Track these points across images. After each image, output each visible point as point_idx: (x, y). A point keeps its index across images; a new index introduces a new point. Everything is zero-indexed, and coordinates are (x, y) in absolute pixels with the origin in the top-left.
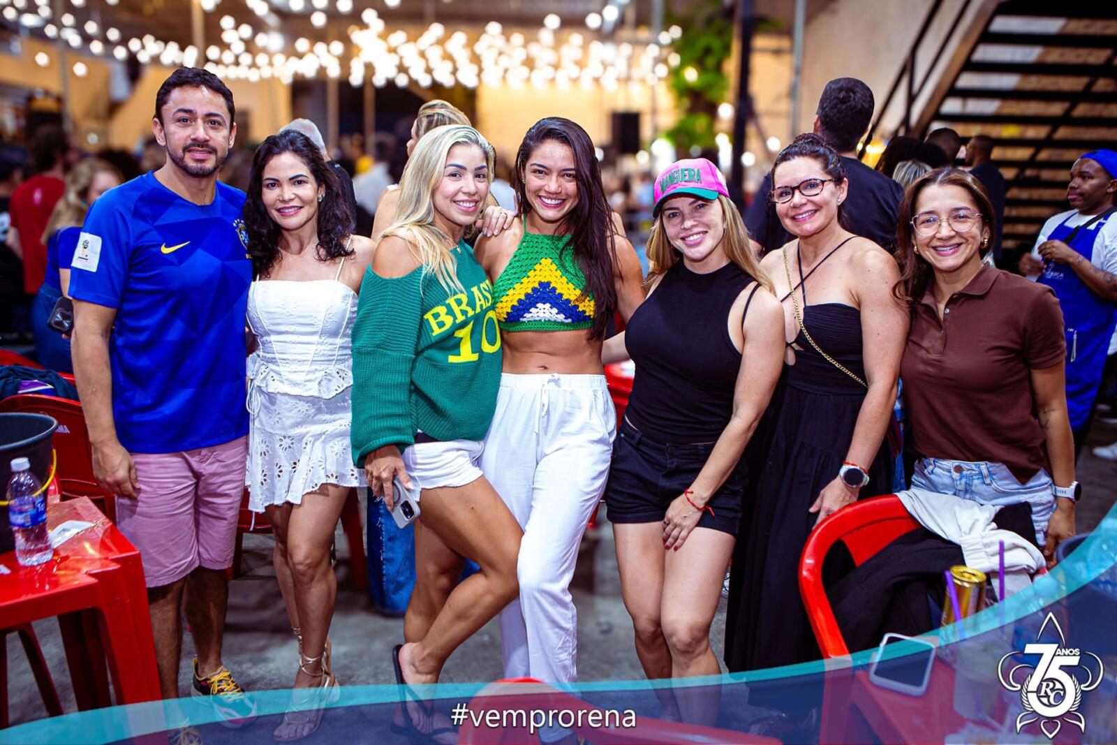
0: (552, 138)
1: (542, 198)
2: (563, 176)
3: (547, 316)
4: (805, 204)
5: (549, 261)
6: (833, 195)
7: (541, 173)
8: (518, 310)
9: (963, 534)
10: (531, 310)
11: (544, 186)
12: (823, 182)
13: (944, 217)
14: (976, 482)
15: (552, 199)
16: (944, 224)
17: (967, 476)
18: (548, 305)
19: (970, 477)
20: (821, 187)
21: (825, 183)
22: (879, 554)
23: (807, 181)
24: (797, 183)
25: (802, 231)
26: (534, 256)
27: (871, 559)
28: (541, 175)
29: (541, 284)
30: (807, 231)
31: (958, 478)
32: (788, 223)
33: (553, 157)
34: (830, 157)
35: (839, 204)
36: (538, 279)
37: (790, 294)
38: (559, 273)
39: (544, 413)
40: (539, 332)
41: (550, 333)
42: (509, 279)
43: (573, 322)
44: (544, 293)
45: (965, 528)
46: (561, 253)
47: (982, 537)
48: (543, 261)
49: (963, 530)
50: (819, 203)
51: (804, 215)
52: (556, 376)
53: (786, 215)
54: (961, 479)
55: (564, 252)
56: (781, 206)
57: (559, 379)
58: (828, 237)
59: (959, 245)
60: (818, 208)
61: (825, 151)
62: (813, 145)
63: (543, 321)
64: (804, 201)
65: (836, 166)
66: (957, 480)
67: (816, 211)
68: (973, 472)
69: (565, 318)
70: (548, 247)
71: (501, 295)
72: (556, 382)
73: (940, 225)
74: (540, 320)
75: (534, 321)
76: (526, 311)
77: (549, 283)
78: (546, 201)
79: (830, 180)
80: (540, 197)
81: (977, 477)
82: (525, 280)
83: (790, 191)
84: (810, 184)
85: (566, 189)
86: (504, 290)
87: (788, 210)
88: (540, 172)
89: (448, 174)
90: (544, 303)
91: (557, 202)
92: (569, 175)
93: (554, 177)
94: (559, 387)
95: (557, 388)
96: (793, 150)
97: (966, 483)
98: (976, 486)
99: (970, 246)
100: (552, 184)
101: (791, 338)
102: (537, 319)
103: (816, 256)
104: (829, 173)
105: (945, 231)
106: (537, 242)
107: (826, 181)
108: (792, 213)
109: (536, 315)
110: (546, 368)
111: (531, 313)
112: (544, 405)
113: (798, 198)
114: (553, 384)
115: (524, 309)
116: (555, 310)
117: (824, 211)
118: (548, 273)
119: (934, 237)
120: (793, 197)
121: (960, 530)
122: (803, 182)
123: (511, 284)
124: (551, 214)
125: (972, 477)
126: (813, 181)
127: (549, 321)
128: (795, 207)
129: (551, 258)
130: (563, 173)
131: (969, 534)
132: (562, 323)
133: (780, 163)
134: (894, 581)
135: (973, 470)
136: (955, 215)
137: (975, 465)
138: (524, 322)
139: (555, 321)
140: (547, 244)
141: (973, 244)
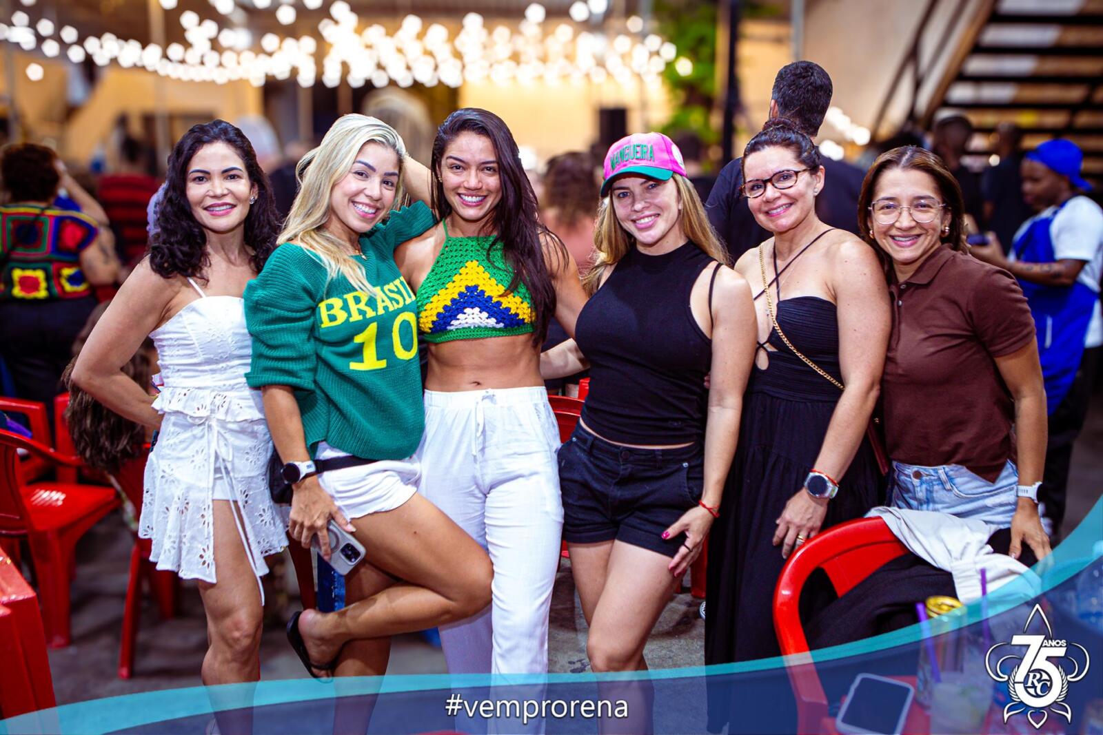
0: (468, 129)
1: (462, 196)
2: (482, 170)
3: (477, 321)
4: (779, 198)
5: (475, 263)
6: (808, 186)
7: (459, 169)
8: (444, 317)
9: (954, 560)
10: (458, 317)
11: (463, 182)
12: (797, 173)
13: (905, 205)
14: (936, 488)
15: (472, 196)
16: (905, 214)
17: (926, 482)
18: (477, 310)
19: (930, 483)
20: (794, 178)
21: (799, 174)
22: (862, 583)
23: (780, 172)
24: (769, 175)
25: (776, 226)
26: (460, 259)
27: (855, 587)
28: (458, 170)
29: (468, 288)
30: (782, 226)
31: (918, 484)
32: (761, 218)
33: (471, 150)
34: (804, 144)
35: (816, 194)
36: (464, 284)
37: (763, 292)
38: (487, 275)
39: (479, 434)
40: (469, 340)
41: (481, 340)
42: (433, 286)
43: (506, 326)
44: (472, 297)
45: (956, 553)
46: (488, 254)
47: (975, 563)
48: (469, 264)
49: (954, 554)
50: (793, 195)
51: (779, 210)
52: (491, 391)
53: (760, 211)
54: (921, 484)
55: (491, 254)
56: (753, 201)
57: (493, 395)
58: (805, 230)
59: (919, 236)
60: (793, 201)
61: (797, 138)
62: (784, 132)
63: (472, 328)
64: (777, 194)
65: (810, 153)
66: (917, 487)
67: (791, 204)
68: (933, 478)
69: (496, 323)
70: (473, 249)
71: (425, 302)
72: (491, 398)
73: (900, 213)
74: (469, 327)
75: (464, 328)
76: (453, 318)
77: (476, 287)
78: (466, 198)
79: (804, 170)
80: (459, 195)
81: (937, 482)
82: (450, 285)
83: (762, 184)
84: (783, 176)
85: (488, 185)
86: (428, 297)
87: (760, 205)
88: (458, 167)
89: (353, 171)
90: (472, 308)
91: (478, 199)
92: (489, 169)
93: (473, 171)
94: (495, 404)
95: (493, 405)
96: (763, 138)
97: (927, 490)
98: (937, 491)
99: (929, 238)
100: (472, 179)
101: (763, 337)
102: (466, 326)
103: (791, 251)
104: (803, 162)
105: (905, 222)
106: (461, 245)
107: (799, 172)
108: (765, 208)
109: (464, 322)
110: (479, 384)
111: (458, 319)
112: (478, 425)
113: (771, 192)
114: (487, 401)
115: (450, 316)
116: (485, 315)
117: (799, 204)
118: (475, 276)
119: (892, 226)
120: (765, 190)
121: (950, 554)
122: (775, 175)
123: (436, 290)
124: (471, 213)
125: (932, 482)
126: (786, 172)
127: (479, 327)
128: (768, 202)
129: (477, 261)
130: (483, 167)
131: (961, 559)
132: (494, 329)
133: (749, 154)
134: (878, 612)
135: (932, 475)
136: (918, 203)
137: (934, 470)
138: (452, 330)
139: (486, 328)
140: (472, 246)
141: (933, 236)
